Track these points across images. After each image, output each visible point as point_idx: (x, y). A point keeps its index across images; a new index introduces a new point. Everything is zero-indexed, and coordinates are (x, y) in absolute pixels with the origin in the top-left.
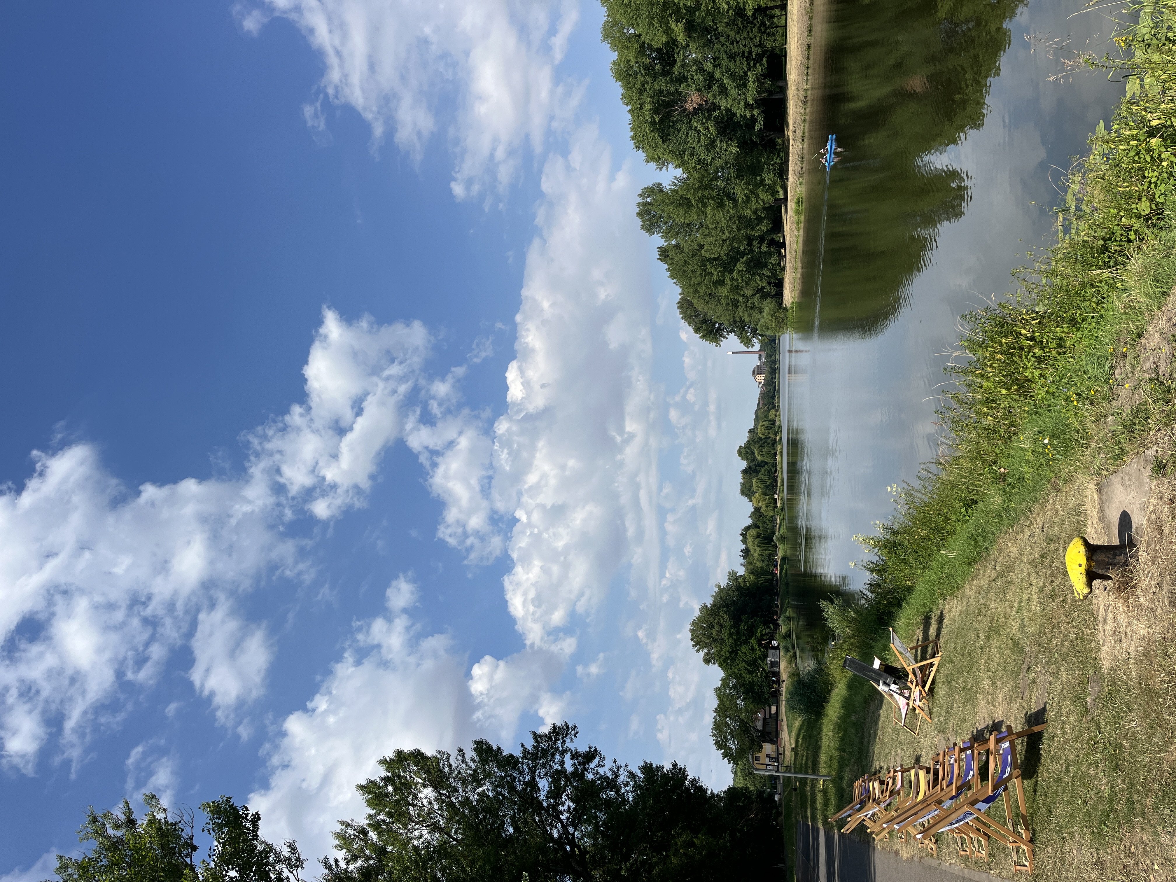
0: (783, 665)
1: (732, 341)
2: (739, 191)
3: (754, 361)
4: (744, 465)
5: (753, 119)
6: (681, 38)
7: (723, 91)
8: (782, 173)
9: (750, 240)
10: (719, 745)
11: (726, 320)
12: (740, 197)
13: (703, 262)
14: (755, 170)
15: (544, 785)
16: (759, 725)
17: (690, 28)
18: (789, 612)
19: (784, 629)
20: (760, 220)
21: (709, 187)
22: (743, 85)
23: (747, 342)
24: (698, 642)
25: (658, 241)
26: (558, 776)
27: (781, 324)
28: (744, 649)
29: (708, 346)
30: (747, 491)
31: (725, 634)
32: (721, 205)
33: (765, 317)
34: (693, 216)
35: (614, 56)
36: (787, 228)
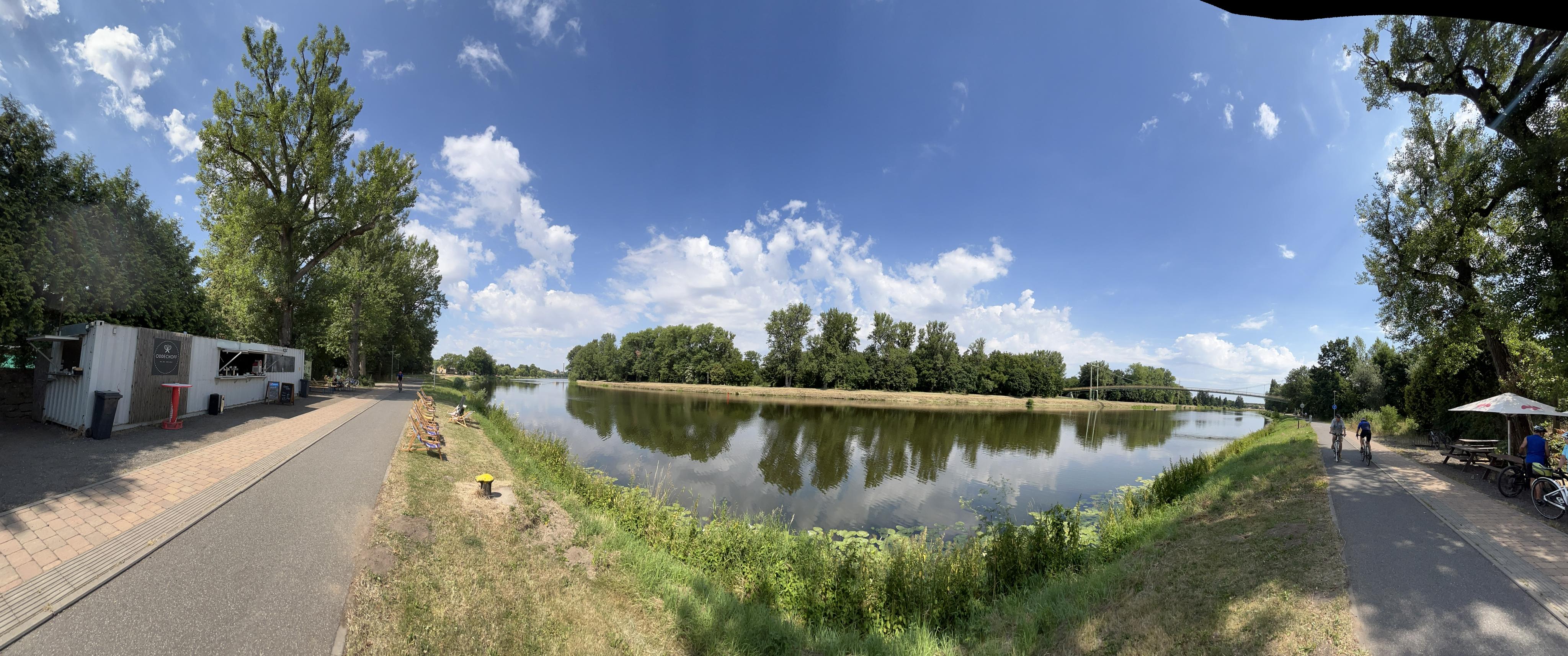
0: (469, 376)
1: (568, 363)
2: (612, 367)
3: (561, 370)
4: (529, 366)
5: (631, 372)
6: (656, 350)
7: (640, 363)
8: (615, 380)
9: (597, 370)
10: (445, 355)
11: (574, 361)
12: (610, 367)
13: (592, 354)
14: (617, 372)
16: (451, 368)
17: (658, 353)
18: (485, 379)
19: (479, 377)
20: (603, 373)
21: (614, 357)
22: (641, 369)
23: (567, 368)
24: (475, 349)
25: (600, 339)
27: (571, 379)
28: (474, 364)
29: (566, 355)
30: (521, 366)
31: (478, 358)
32: (608, 360)
33: (574, 374)
34: (606, 351)
35: (653, 329)
36: (600, 382)
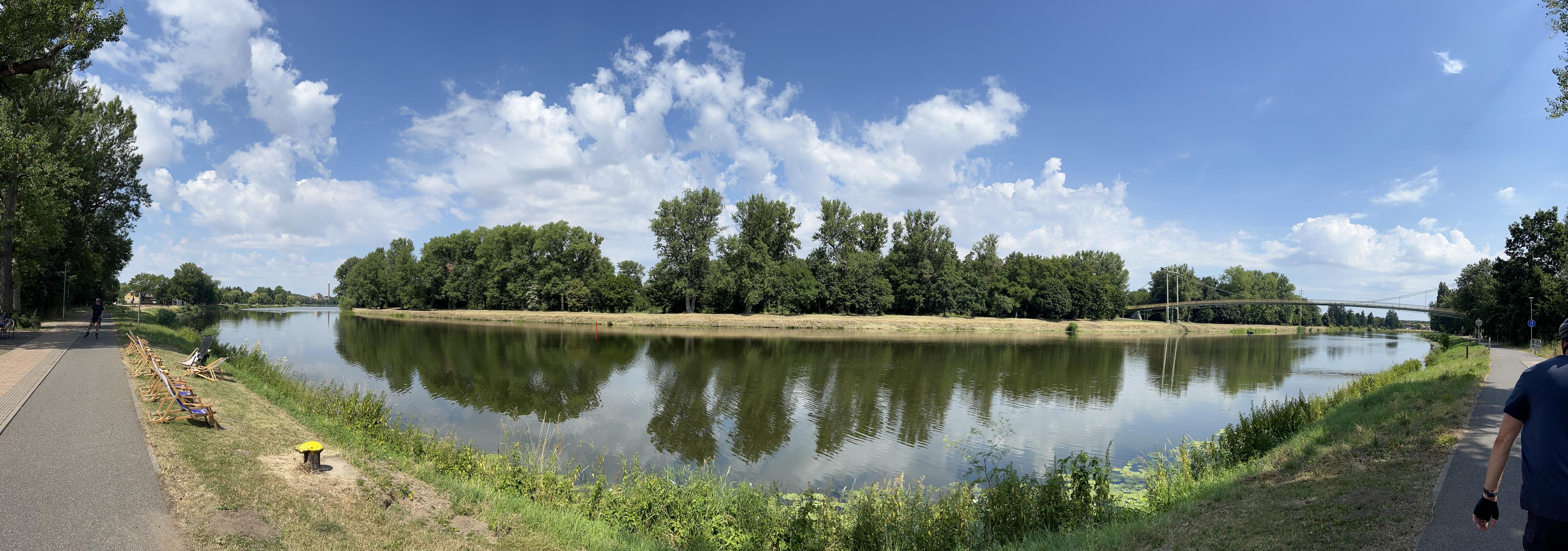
0: (176, 307)
1: (336, 283)
2: (409, 288)
3: (325, 294)
4: (273, 289)
5: (440, 295)
6: (478, 263)
7: (454, 281)
8: (415, 308)
9: (385, 292)
10: (137, 277)
11: (347, 280)
12: (406, 288)
13: (376, 270)
14: (418, 295)
15: (123, 191)
16: (147, 296)
17: (481, 267)
18: (200, 310)
19: (192, 307)
20: (395, 297)
21: (412, 273)
22: (456, 290)
23: (335, 291)
24: (185, 267)
25: (387, 248)
26: (127, 198)
27: (344, 307)
28: (182, 289)
29: (334, 271)
30: (260, 290)
31: (189, 280)
32: (403, 279)
33: (348, 299)
34: (398, 265)
35: (472, 231)
36: (390, 310)
